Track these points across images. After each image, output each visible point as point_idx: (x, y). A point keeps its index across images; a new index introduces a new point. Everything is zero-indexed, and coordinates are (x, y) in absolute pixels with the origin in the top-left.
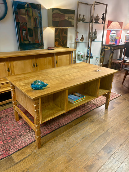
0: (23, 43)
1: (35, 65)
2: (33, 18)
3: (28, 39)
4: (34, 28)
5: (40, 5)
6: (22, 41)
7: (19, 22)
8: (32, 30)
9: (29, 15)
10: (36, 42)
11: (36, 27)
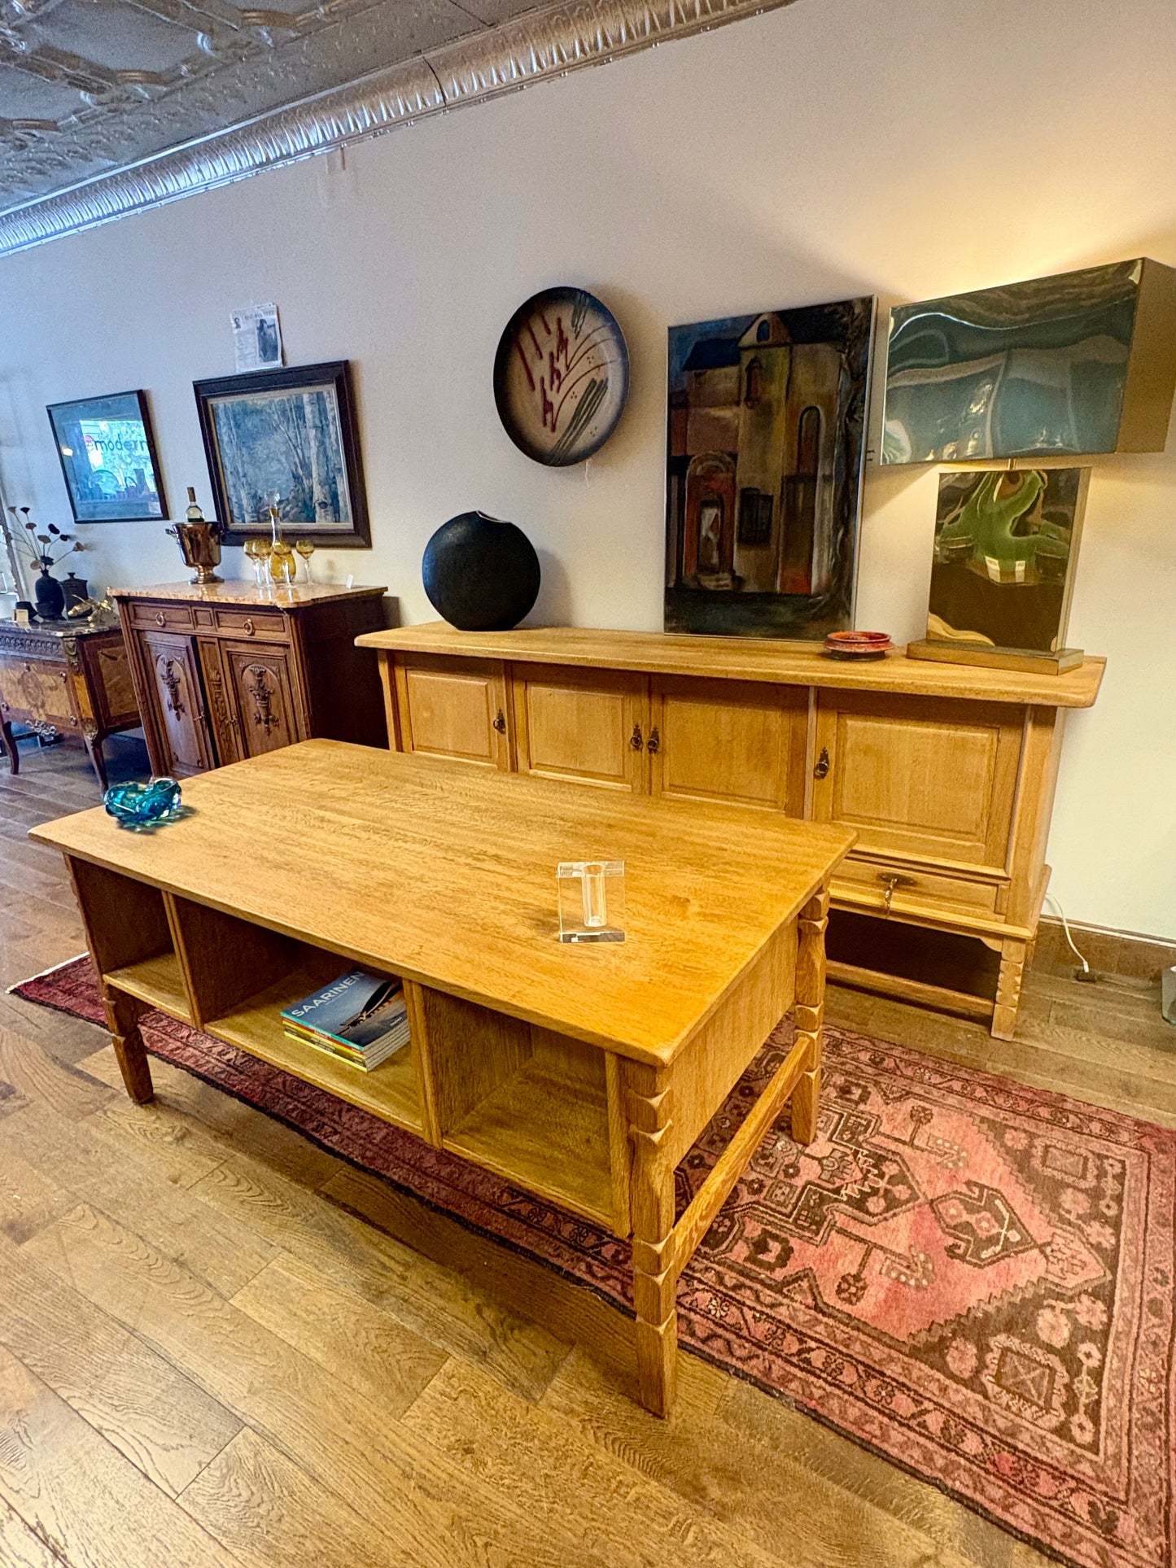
0: (692, 585)
1: (645, 738)
2: (792, 414)
3: (726, 563)
4: (790, 481)
5: (867, 302)
6: (689, 572)
7: (689, 453)
8: (770, 499)
9: (758, 399)
10: (783, 585)
11: (801, 479)
